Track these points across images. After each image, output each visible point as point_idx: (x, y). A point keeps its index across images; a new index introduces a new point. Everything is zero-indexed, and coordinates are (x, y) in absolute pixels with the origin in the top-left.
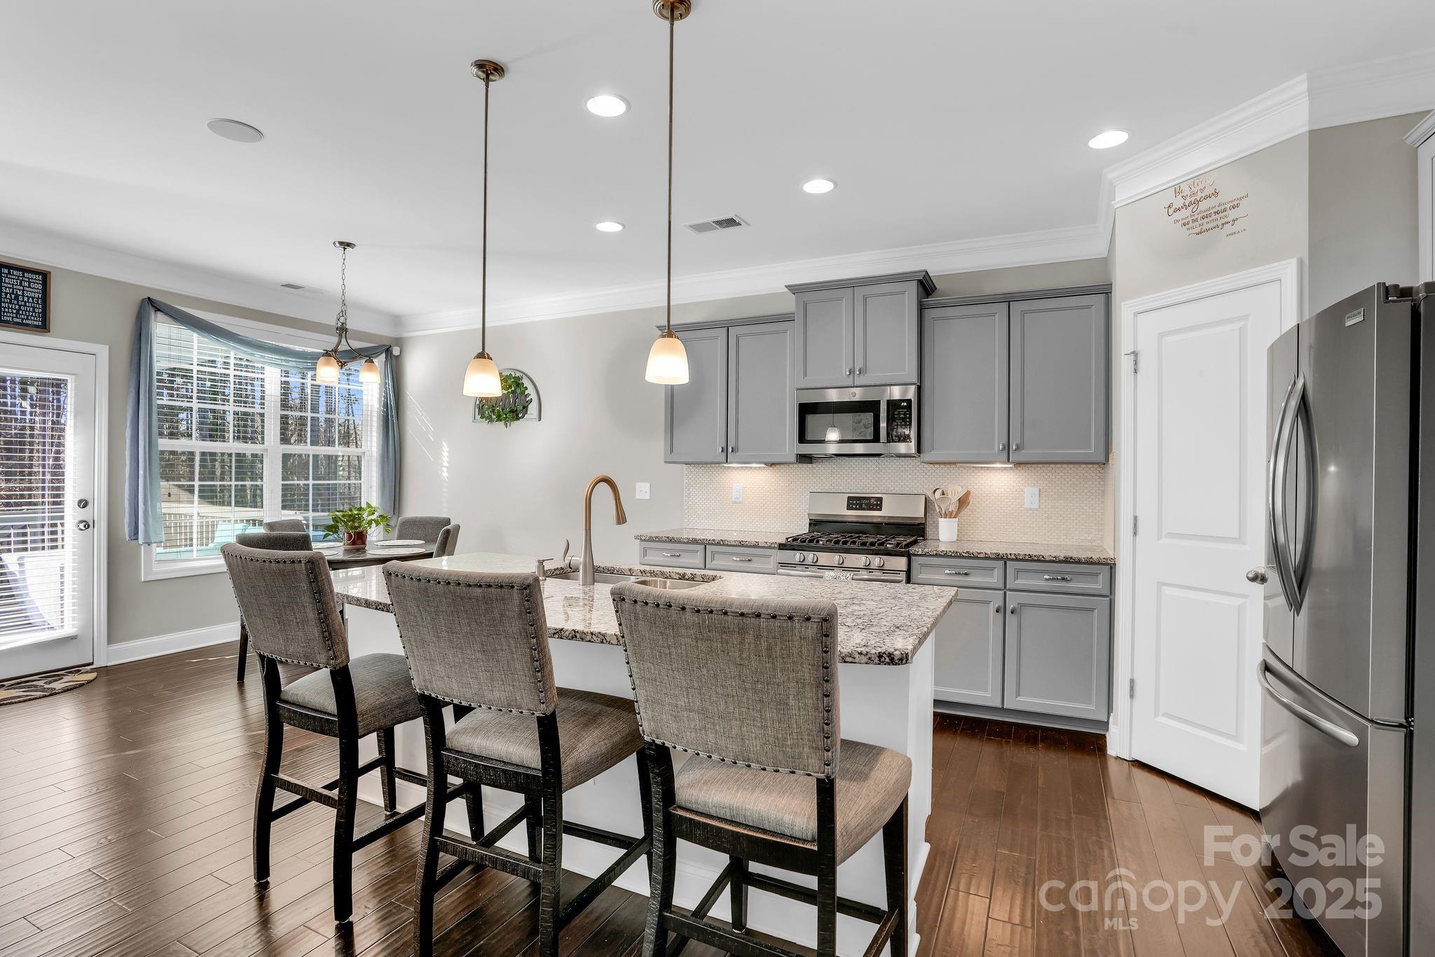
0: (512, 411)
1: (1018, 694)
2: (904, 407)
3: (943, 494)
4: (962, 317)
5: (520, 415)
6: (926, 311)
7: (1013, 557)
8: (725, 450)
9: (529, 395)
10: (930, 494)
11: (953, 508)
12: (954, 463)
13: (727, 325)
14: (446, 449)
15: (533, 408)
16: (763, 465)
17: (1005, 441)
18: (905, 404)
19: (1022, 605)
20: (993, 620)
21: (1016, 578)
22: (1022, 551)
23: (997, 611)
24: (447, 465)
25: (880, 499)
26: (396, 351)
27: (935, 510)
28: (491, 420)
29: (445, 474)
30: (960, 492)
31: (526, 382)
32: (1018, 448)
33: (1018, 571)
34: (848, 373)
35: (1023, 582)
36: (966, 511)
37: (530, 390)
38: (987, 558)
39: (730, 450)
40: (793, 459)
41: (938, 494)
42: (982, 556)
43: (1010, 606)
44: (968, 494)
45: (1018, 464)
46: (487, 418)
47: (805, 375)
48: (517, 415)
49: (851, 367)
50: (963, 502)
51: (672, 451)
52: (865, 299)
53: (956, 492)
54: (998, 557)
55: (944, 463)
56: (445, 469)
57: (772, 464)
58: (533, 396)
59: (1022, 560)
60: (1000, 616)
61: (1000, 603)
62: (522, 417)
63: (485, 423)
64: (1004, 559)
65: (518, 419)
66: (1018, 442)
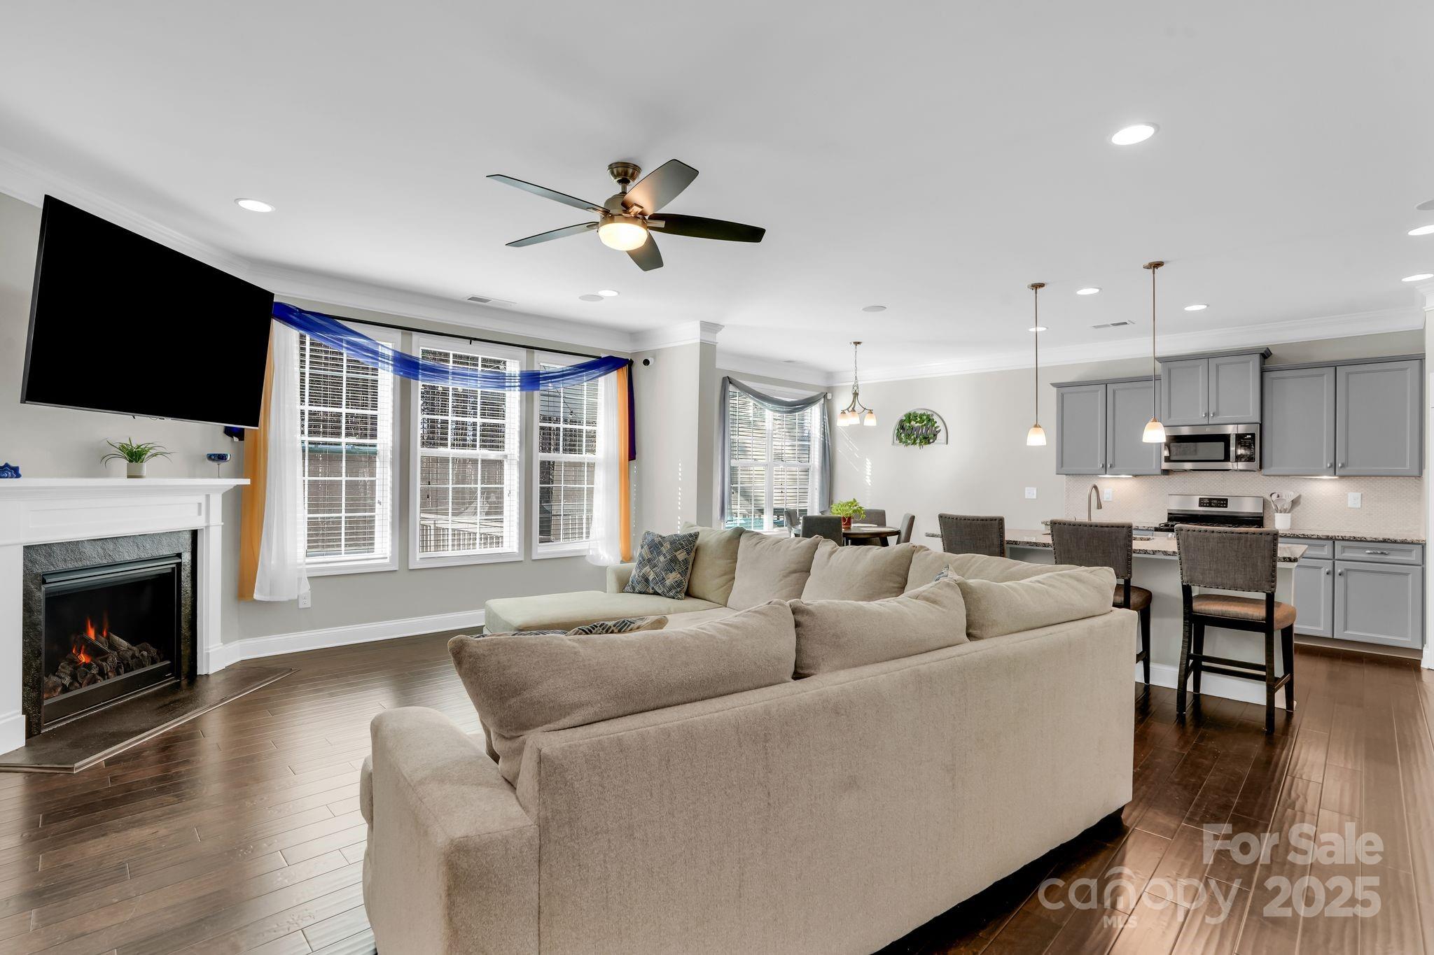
0: (925, 438)
1: (1346, 628)
2: (1249, 439)
3: (1278, 497)
4: (1293, 377)
5: (931, 441)
6: (1266, 374)
7: (1340, 538)
8: (1105, 466)
9: (938, 427)
10: (1267, 497)
11: (1287, 506)
12: (1289, 476)
13: (1106, 383)
14: (869, 463)
15: (941, 436)
16: (1131, 476)
17: (1332, 461)
18: (1250, 436)
19: (1348, 570)
20: (1324, 581)
21: (1343, 552)
22: (1348, 533)
23: (1328, 574)
24: (870, 474)
25: (1226, 500)
26: (829, 396)
27: (1271, 507)
28: (907, 444)
29: (868, 481)
30: (1293, 496)
31: (936, 418)
32: (1343, 466)
33: (1344, 548)
34: (1204, 415)
35: (1348, 555)
36: (1297, 509)
37: (939, 423)
38: (1319, 538)
39: (1109, 466)
40: (1159, 472)
41: (1274, 497)
42: (1314, 537)
43: (1338, 571)
44: (1299, 497)
45: (1342, 477)
46: (904, 442)
47: (1170, 417)
48: (929, 440)
49: (1206, 411)
50: (1295, 503)
51: (1062, 466)
52: (1217, 366)
53: (1289, 495)
54: (1328, 538)
55: (1279, 476)
56: (868, 477)
57: (1135, 476)
58: (942, 427)
59: (1348, 540)
60: (1330, 577)
61: (1329, 568)
62: (933, 442)
63: (902, 446)
64: (1333, 539)
65: (929, 443)
66: (1344, 461)
